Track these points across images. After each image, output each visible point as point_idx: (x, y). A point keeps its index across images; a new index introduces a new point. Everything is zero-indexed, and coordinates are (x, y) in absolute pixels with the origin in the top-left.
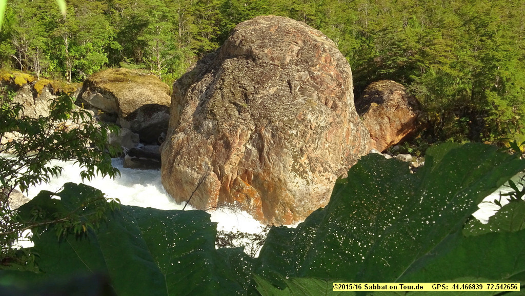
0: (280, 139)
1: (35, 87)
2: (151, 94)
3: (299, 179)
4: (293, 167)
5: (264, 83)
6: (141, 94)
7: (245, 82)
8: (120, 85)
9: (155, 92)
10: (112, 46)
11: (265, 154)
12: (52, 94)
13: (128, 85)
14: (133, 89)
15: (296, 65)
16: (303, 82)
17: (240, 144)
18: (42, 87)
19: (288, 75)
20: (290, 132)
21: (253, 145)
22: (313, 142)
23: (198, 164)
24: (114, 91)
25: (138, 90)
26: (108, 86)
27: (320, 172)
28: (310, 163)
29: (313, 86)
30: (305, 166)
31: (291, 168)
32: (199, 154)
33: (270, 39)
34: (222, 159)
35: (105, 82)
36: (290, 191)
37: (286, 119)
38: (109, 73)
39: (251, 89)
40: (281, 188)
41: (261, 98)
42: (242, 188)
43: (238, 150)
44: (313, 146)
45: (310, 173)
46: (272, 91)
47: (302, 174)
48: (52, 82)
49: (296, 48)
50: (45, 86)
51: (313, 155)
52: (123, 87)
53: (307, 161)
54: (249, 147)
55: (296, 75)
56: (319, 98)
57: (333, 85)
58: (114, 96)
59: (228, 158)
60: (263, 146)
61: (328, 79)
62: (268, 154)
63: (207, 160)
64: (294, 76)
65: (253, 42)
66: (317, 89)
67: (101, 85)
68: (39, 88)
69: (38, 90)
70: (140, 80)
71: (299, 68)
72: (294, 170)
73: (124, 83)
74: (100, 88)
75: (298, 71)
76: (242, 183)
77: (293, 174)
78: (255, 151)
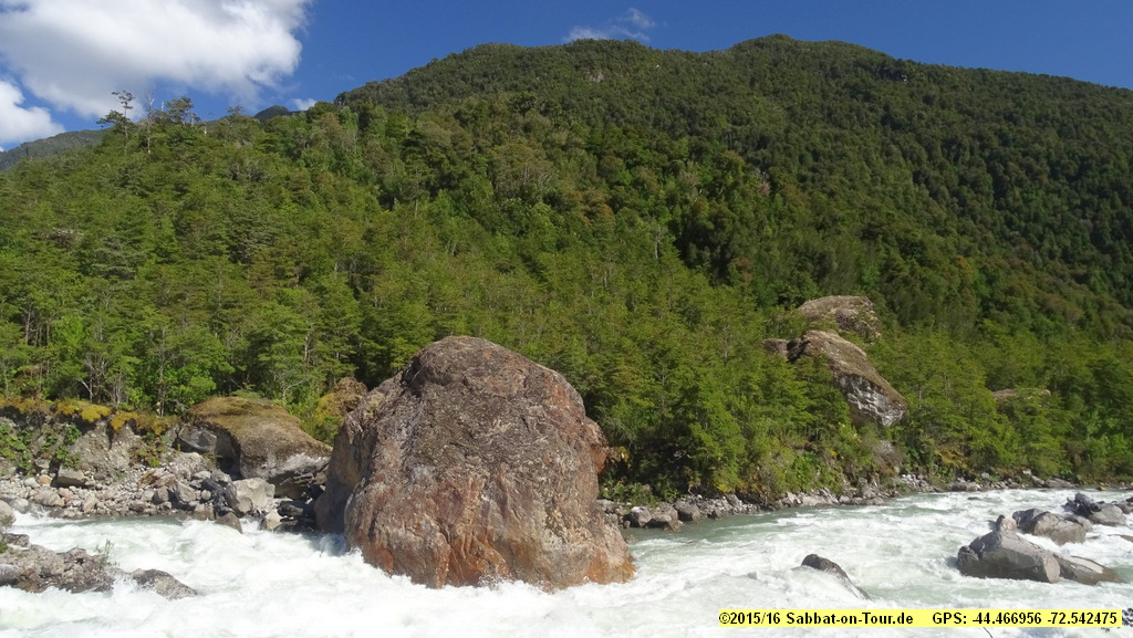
0: (528, 487)
1: (112, 424)
2: (283, 431)
3: (554, 537)
4: (547, 522)
5: (492, 420)
6: (270, 432)
7: (463, 417)
8: (237, 419)
9: (288, 429)
10: (221, 369)
11: (509, 507)
12: (136, 433)
13: (248, 419)
14: (257, 425)
15: (525, 396)
16: (539, 418)
17: (473, 496)
18: (121, 423)
19: (519, 409)
20: (540, 479)
21: (490, 497)
22: (564, 490)
23: (414, 523)
24: (229, 427)
25: (265, 427)
26: (220, 421)
27: (575, 527)
28: (563, 517)
29: (552, 423)
30: (559, 520)
31: (544, 524)
32: (415, 510)
33: (487, 366)
34: (450, 516)
35: (215, 416)
36: (546, 553)
37: (530, 463)
38: (219, 403)
39: (475, 426)
40: (535, 550)
41: (491, 437)
42: (483, 552)
43: (472, 504)
44: (564, 496)
45: (565, 529)
46: (504, 429)
47: (557, 531)
48: (135, 415)
49: (521, 377)
50: (126, 422)
51: (565, 507)
52: (242, 423)
53: (559, 514)
54: (486, 499)
55: (530, 410)
56: (561, 437)
57: (572, 421)
58: (229, 434)
59: (460, 514)
60: (506, 498)
61: (566, 415)
62: (514, 508)
63: (428, 517)
64: (527, 411)
65: (465, 369)
66: (557, 426)
67: (210, 420)
68: (117, 423)
69: (116, 428)
70: (264, 413)
71: (529, 400)
72: (549, 526)
73: (241, 417)
74: (208, 423)
75: (531, 405)
76: (482, 547)
77: (548, 531)
78: (494, 505)
